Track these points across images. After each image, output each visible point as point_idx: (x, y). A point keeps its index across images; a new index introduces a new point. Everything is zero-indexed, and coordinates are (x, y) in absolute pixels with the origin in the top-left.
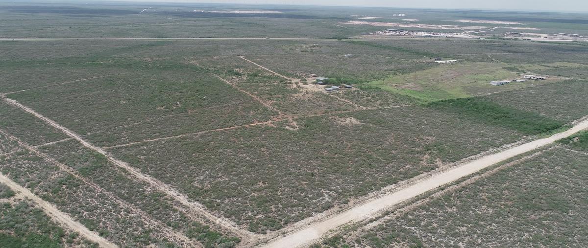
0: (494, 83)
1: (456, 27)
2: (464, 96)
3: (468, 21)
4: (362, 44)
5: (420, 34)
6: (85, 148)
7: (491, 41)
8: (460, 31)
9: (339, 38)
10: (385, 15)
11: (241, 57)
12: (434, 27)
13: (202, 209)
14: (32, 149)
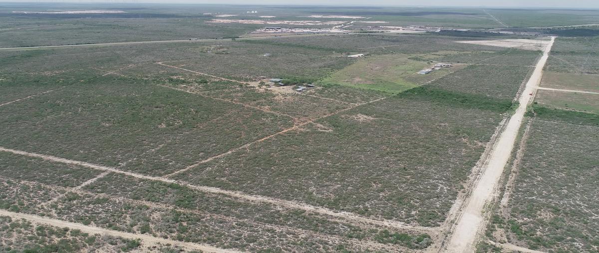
0: (423, 72)
1: (319, 23)
2: (413, 86)
3: (320, 17)
4: (262, 43)
5: (297, 30)
7: (369, 35)
8: (331, 27)
9: (233, 38)
10: (240, 12)
11: (160, 63)
12: (301, 23)
14: (77, 190)
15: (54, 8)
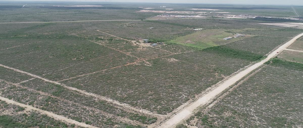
0: (226, 39)
1: (193, 12)
2: (215, 45)
3: (196, 9)
4: (154, 22)
5: (178, 16)
6: (47, 82)
7: (213, 19)
8: (197, 15)
9: (142, 19)
10: (157, 7)
11: (98, 30)
12: (183, 12)
13: (129, 106)
14: (17, 85)
15: (72, 4)
